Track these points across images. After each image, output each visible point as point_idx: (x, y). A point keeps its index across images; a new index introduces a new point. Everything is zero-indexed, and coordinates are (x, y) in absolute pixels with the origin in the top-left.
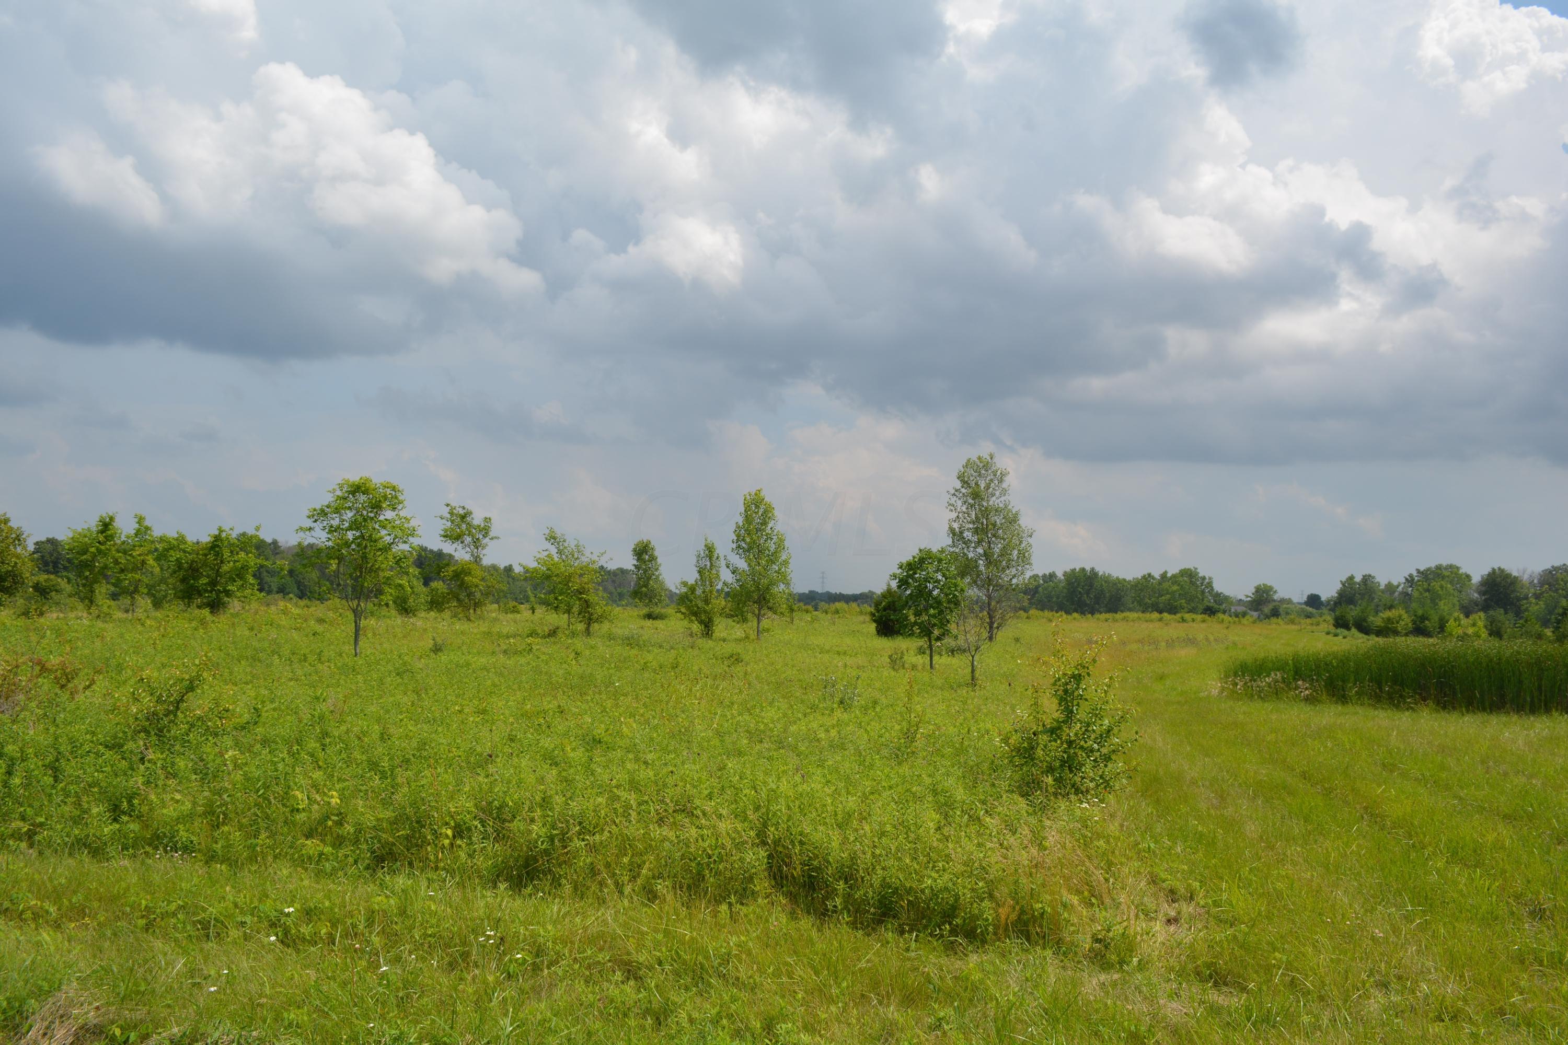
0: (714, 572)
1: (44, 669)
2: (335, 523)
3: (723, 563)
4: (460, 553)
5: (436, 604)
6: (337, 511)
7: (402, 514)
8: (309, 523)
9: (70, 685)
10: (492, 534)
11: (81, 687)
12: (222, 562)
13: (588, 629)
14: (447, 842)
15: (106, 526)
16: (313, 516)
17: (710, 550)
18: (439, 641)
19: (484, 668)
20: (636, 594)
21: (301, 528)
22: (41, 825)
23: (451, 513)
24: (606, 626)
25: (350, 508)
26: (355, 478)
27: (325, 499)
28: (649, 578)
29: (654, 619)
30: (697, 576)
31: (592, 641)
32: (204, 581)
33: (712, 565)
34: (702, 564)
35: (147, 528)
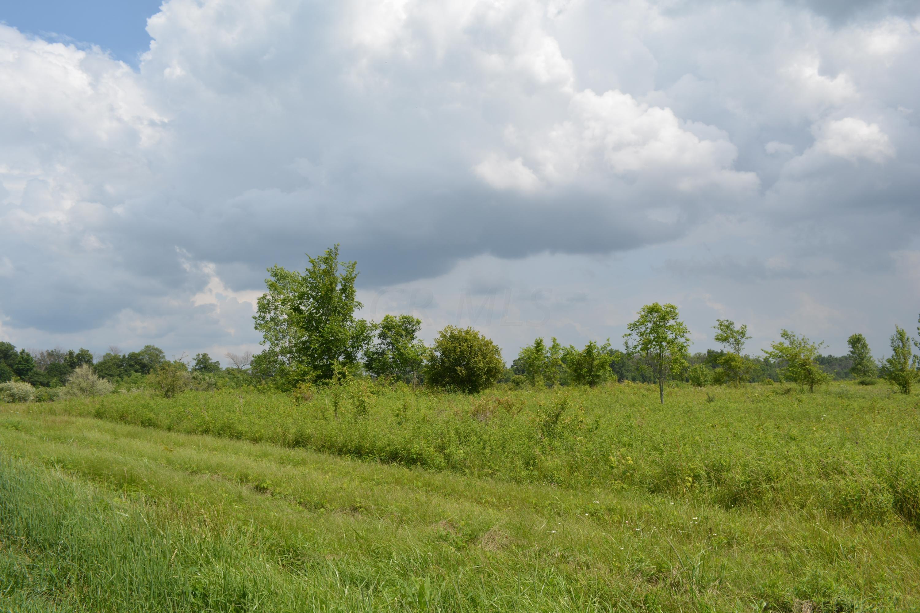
0: (906, 349)
1: (499, 403)
2: (643, 330)
3: (912, 343)
4: (727, 349)
5: (718, 381)
6: (643, 324)
7: (678, 321)
8: (629, 332)
9: (511, 411)
10: (746, 336)
11: (516, 412)
12: (593, 360)
13: (811, 388)
14: (689, 484)
15: (539, 344)
16: (631, 327)
17: (901, 335)
18: (711, 395)
19: (737, 409)
20: (854, 370)
21: (625, 335)
22: (497, 470)
23: (721, 325)
24: (823, 387)
25: (650, 321)
26: (650, 304)
27: (635, 317)
28: (862, 359)
29: (866, 385)
30: (893, 353)
31: (814, 396)
32: (585, 370)
33: (903, 344)
34: (896, 344)
35: (557, 345)
